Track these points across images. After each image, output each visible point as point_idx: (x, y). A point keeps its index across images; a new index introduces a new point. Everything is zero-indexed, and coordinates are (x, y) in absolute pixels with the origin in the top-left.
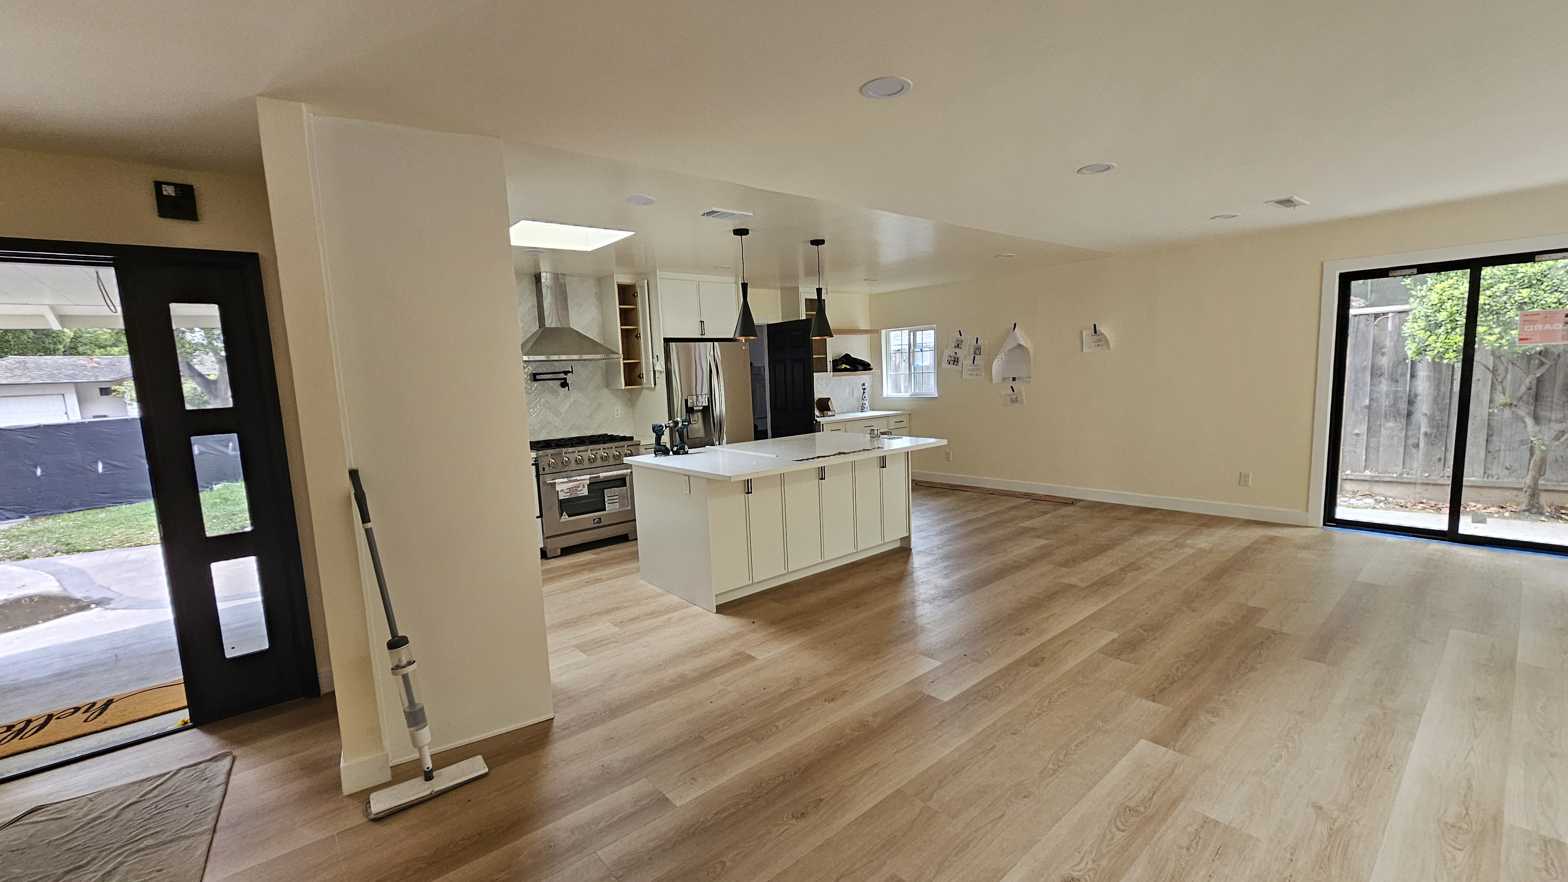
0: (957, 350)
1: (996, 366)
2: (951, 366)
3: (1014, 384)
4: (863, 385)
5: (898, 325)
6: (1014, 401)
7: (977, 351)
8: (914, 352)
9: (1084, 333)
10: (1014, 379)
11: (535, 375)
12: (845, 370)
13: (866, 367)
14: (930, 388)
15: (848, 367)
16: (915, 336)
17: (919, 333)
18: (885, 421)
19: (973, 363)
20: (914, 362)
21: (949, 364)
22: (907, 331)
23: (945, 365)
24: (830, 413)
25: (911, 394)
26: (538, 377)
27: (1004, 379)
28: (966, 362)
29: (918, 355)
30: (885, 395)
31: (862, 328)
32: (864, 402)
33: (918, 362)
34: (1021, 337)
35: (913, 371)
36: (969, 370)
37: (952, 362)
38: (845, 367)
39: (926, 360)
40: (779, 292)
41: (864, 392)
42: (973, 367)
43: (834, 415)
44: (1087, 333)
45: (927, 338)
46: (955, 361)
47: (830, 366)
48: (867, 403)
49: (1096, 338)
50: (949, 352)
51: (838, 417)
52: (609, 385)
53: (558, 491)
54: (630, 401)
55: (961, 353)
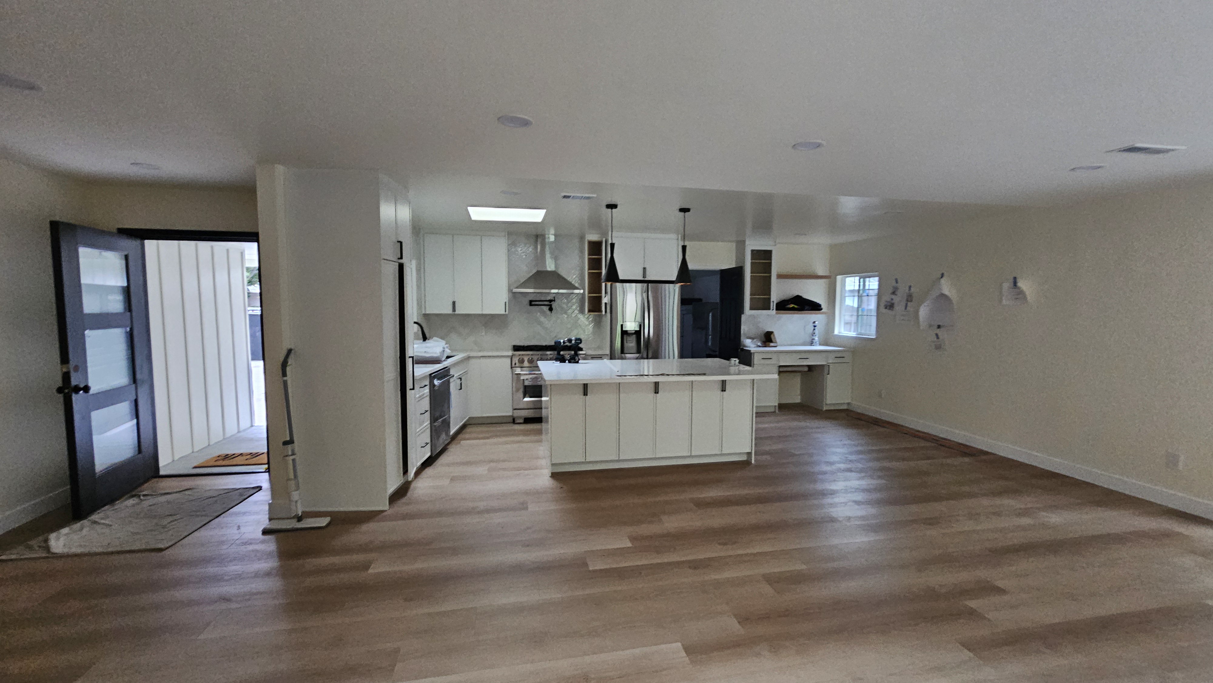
0: (893, 297)
1: (923, 312)
2: (888, 311)
3: (938, 331)
4: (814, 322)
5: (849, 272)
6: (938, 348)
7: (909, 298)
8: (862, 296)
10: (939, 326)
11: (531, 301)
12: (793, 309)
13: (815, 307)
14: (870, 331)
15: (796, 306)
16: (864, 282)
17: (867, 279)
18: (824, 355)
19: (905, 309)
20: (861, 305)
21: (886, 308)
22: (857, 278)
23: (883, 310)
24: (772, 344)
25: (857, 334)
26: (533, 303)
27: (931, 326)
28: (899, 308)
29: (865, 299)
30: (836, 332)
31: (820, 273)
32: (814, 337)
33: (865, 306)
34: (946, 287)
35: (860, 314)
36: (903, 315)
37: (888, 307)
38: (793, 307)
39: (872, 304)
40: (734, 245)
41: (814, 329)
42: (905, 313)
43: (776, 347)
45: (873, 284)
46: (890, 306)
47: (773, 305)
48: (816, 339)
50: (887, 298)
51: (778, 349)
52: (582, 311)
53: (524, 380)
54: (598, 323)
55: (896, 299)
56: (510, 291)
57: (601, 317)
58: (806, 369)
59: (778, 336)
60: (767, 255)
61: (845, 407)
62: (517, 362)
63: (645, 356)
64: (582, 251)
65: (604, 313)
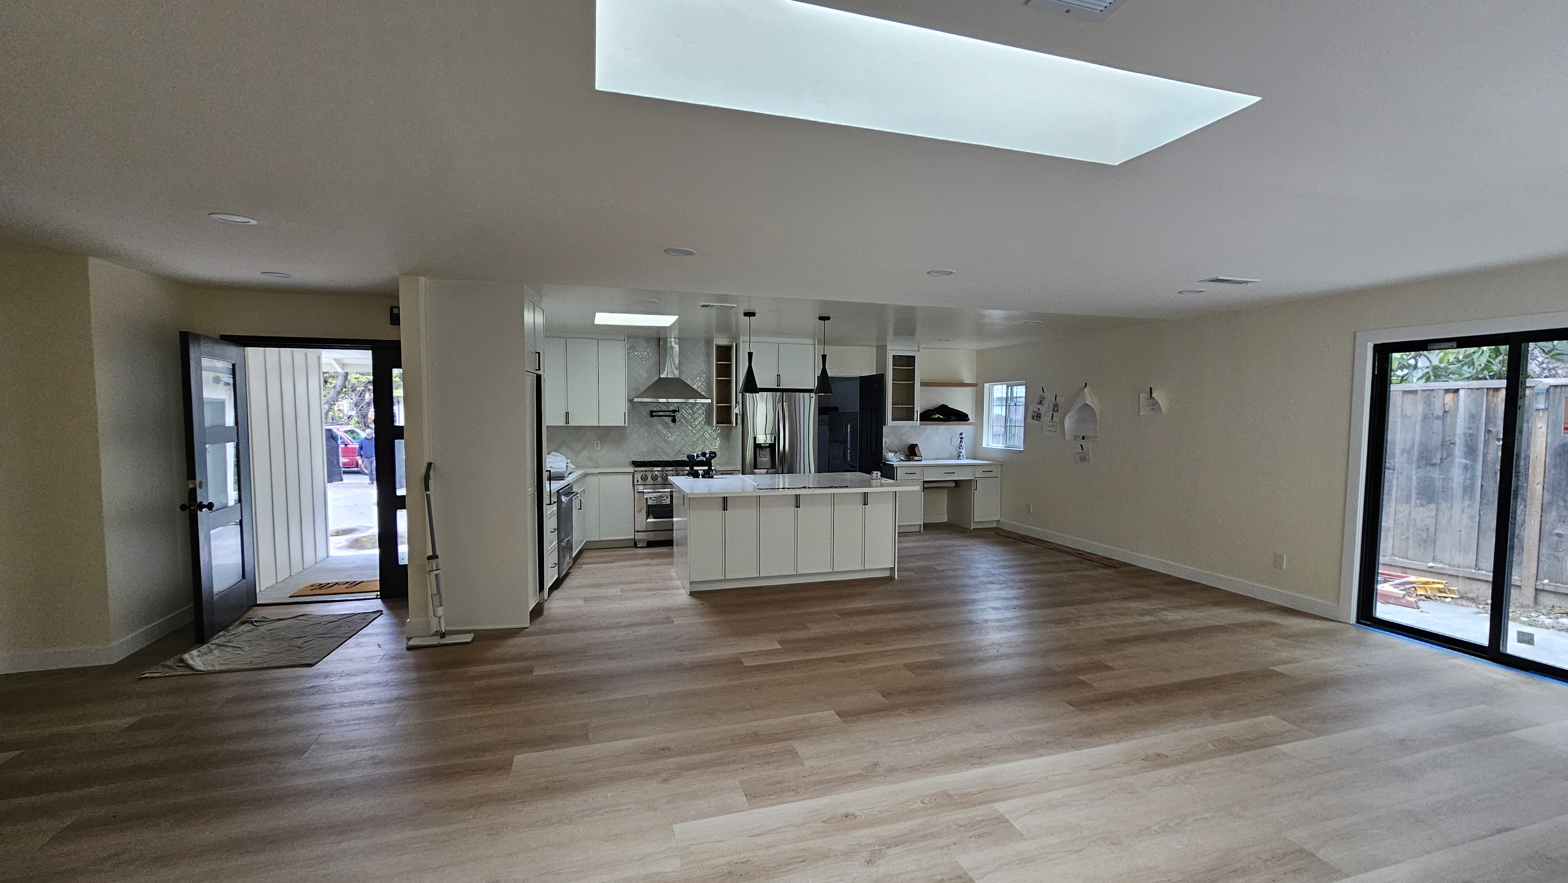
0: (1039, 406)
1: (1068, 423)
2: (1035, 422)
3: (1083, 443)
4: (961, 434)
5: (998, 379)
6: (1083, 459)
7: (1056, 408)
8: (1010, 406)
9: (1142, 396)
10: (1083, 438)
11: (652, 412)
12: (938, 419)
13: (962, 417)
14: (1018, 443)
15: (942, 417)
16: (1011, 390)
17: (1015, 388)
18: (971, 469)
19: (1052, 419)
20: (1009, 415)
21: (1033, 419)
22: (1005, 385)
23: (1030, 420)
25: (1006, 445)
26: (654, 414)
27: (1076, 437)
28: (1046, 418)
29: (1013, 408)
30: (984, 445)
32: (961, 450)
33: (1012, 415)
34: (1090, 398)
35: (1008, 425)
36: (1050, 426)
37: (1035, 418)
38: (939, 417)
39: (1019, 415)
40: (874, 350)
41: (961, 441)
42: (1052, 424)
44: (1144, 396)
45: (1020, 391)
46: (1038, 416)
47: (917, 416)
48: (963, 452)
49: (1150, 401)
50: (1034, 407)
51: (923, 462)
52: (708, 421)
53: (647, 498)
54: (726, 436)
55: (1043, 409)
56: (631, 401)
57: (730, 429)
58: (953, 485)
59: (922, 449)
60: (910, 361)
61: (994, 525)
62: (640, 478)
65: (734, 425)
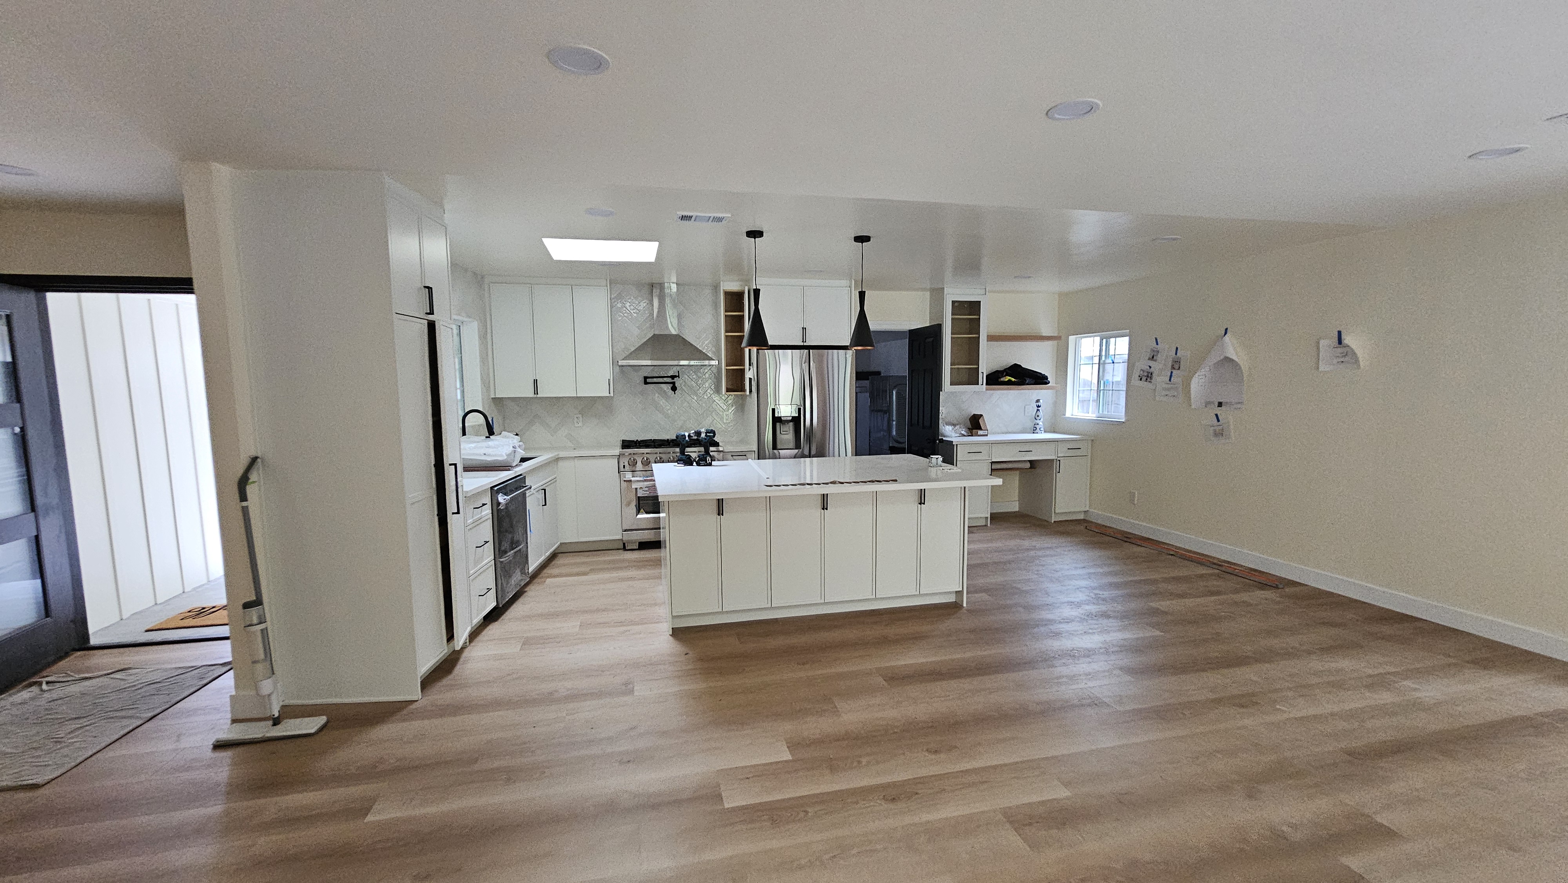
0: (1151, 363)
1: (1197, 384)
2: (1143, 384)
3: (1219, 411)
4: (1038, 401)
5: (1088, 330)
6: (1219, 433)
7: (1176, 364)
8: (1104, 363)
9: (1322, 343)
10: (1220, 404)
11: (646, 378)
12: (1009, 383)
13: (1039, 379)
14: (1118, 411)
15: (1013, 379)
16: (1107, 344)
17: (1112, 340)
18: (1053, 445)
19: (1170, 380)
20: (1103, 375)
21: (1141, 380)
22: (1098, 339)
23: (1136, 382)
24: (980, 432)
25: (1098, 415)
26: (648, 380)
27: (1208, 404)
28: (1160, 379)
29: (1109, 367)
30: (1068, 414)
31: (1045, 333)
32: (1038, 421)
33: (1108, 377)
34: (1232, 348)
35: (1102, 388)
36: (1165, 389)
37: (1144, 379)
38: (1010, 380)
39: (1118, 374)
40: (928, 294)
41: (1038, 410)
42: (1170, 386)
43: (987, 435)
44: (1327, 344)
45: (1121, 346)
46: (1148, 376)
47: (982, 378)
48: (1041, 423)
49: (1340, 350)
50: (1142, 364)
51: (990, 438)
52: (718, 390)
53: (636, 489)
54: (741, 407)
55: (1156, 366)
56: (614, 362)
57: (744, 398)
58: (1028, 465)
59: (988, 421)
60: (974, 307)
61: (1082, 517)
62: (626, 464)
63: (806, 452)
64: (716, 306)
65: (748, 393)
